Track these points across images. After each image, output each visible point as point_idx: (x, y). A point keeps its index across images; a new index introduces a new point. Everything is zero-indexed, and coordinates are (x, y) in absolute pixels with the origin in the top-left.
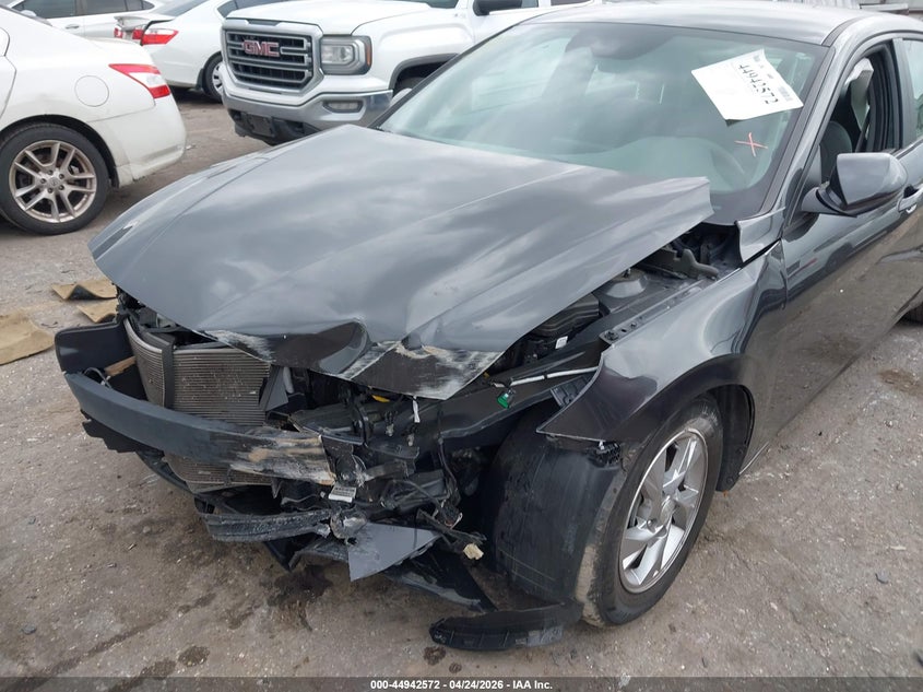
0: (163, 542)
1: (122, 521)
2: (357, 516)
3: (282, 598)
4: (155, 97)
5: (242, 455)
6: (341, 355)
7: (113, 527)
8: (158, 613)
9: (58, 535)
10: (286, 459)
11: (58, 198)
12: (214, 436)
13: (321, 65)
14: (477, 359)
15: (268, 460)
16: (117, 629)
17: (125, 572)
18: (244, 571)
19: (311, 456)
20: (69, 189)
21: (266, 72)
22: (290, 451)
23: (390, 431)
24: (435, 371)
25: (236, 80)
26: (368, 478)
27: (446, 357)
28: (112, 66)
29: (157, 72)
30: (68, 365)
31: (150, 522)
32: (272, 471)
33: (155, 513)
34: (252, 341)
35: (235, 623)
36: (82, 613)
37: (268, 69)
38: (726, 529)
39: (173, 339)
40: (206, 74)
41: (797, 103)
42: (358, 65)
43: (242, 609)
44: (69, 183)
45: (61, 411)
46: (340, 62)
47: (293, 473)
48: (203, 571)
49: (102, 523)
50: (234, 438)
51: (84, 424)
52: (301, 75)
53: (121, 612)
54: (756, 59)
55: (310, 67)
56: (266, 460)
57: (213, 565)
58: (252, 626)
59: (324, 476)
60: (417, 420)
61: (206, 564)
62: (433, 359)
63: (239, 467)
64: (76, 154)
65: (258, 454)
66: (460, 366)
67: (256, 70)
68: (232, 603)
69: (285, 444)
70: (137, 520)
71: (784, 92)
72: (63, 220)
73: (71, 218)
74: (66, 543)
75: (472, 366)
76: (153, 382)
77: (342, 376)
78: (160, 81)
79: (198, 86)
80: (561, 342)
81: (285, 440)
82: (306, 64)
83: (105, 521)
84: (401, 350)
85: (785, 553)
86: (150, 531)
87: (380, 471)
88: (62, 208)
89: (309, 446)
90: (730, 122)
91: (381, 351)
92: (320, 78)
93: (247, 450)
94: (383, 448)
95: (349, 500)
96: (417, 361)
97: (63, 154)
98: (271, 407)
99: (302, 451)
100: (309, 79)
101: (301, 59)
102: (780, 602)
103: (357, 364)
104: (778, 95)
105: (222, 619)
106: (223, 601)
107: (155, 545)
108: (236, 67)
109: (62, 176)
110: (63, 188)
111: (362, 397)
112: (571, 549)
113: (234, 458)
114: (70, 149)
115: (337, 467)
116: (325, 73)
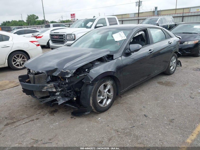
0: (34, 108)
1: (28, 105)
2: (60, 96)
3: (51, 113)
4: (37, 46)
5: (43, 88)
6: (56, 72)
7: (27, 106)
8: (32, 115)
9: (18, 107)
10: (49, 88)
11: (20, 64)
12: (40, 86)
13: (67, 39)
14: (73, 71)
15: (47, 88)
16: (27, 117)
17: (28, 111)
18: (46, 110)
19: (52, 87)
20: (22, 62)
21: (57, 41)
22: (49, 87)
23: (63, 83)
24: (67, 73)
25: (52, 43)
26: (60, 90)
27: (69, 71)
28: (30, 41)
29: (38, 42)
30: (20, 81)
31: (32, 105)
32: (47, 90)
33: (33, 104)
34: (44, 72)
35: (43, 116)
36: (21, 115)
37: (58, 41)
38: (122, 102)
39: (34, 74)
40: (48, 43)
41: (126, 38)
42: (73, 39)
43: (45, 114)
44: (22, 61)
45: (20, 93)
46: (70, 38)
47: (50, 90)
48: (39, 110)
49: (25, 106)
50: (42, 86)
51: (23, 91)
52: (63, 41)
53: (27, 115)
54: (122, 32)
55: (65, 40)
56: (47, 89)
57: (41, 110)
58: (46, 116)
59: (54, 90)
60: (67, 82)
61: (40, 110)
62: (67, 72)
63: (43, 90)
64: (23, 56)
65: (45, 88)
66: (71, 72)
67: (55, 41)
68: (43, 113)
69: (49, 86)
70: (30, 105)
71: (124, 37)
72: (21, 68)
73: (22, 67)
74: (20, 108)
75: (72, 72)
76: (32, 81)
77: (56, 75)
78: (38, 43)
79: (47, 45)
80: (87, 70)
81: (49, 85)
82: (64, 39)
83: (25, 105)
84: (63, 71)
85: (130, 105)
86: (32, 107)
87: (62, 89)
88: (21, 65)
89: (52, 86)
90: (116, 41)
91: (60, 71)
92: (67, 42)
93: (44, 87)
94: (62, 86)
95: (58, 94)
96: (65, 72)
97: (21, 56)
98: (47, 81)
99: (51, 86)
100: (65, 42)
101: (63, 38)
102: (127, 110)
103: (57, 73)
104: (123, 37)
105: (42, 115)
106: (42, 113)
107: (33, 108)
108: (52, 41)
109: (21, 60)
110: (21, 62)
111: (60, 79)
112: (89, 98)
113: (42, 89)
114: (22, 55)
115: (56, 88)
116: (68, 41)
